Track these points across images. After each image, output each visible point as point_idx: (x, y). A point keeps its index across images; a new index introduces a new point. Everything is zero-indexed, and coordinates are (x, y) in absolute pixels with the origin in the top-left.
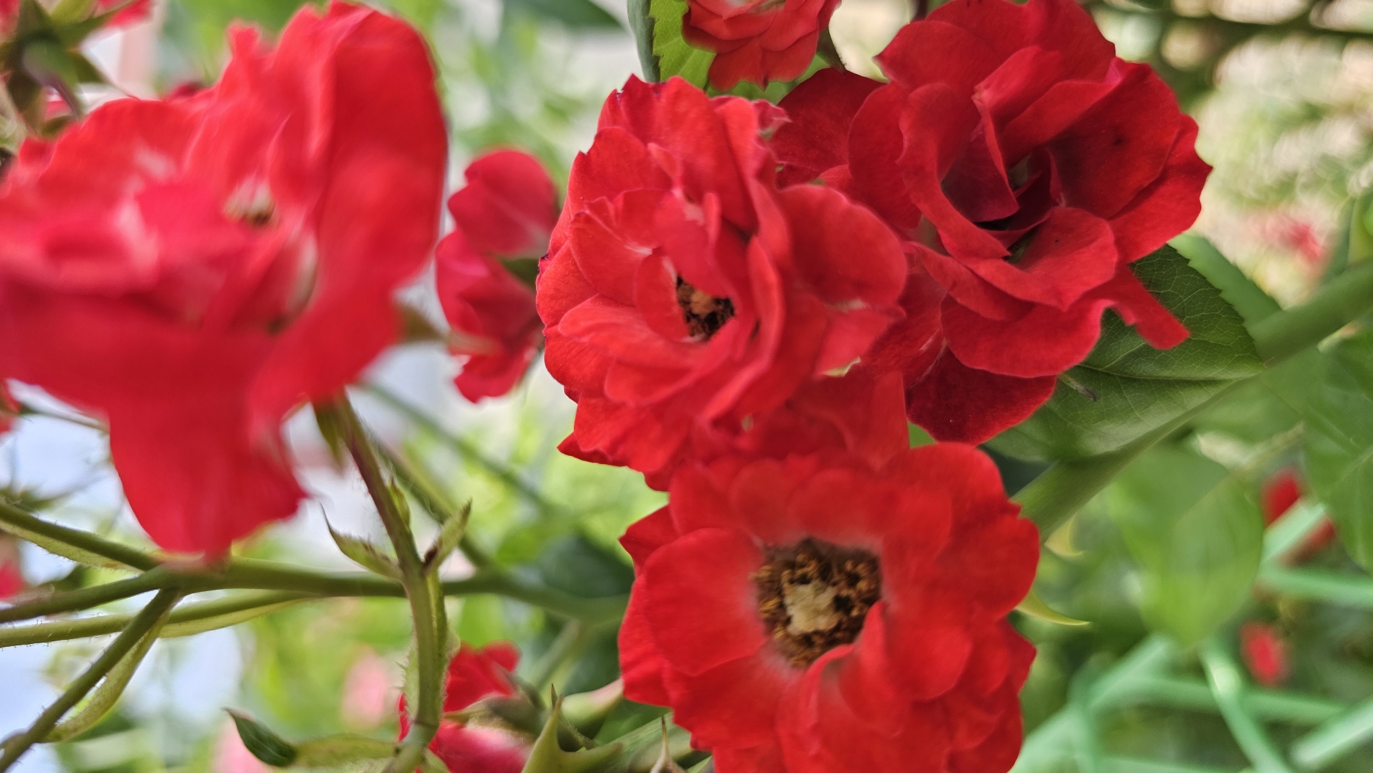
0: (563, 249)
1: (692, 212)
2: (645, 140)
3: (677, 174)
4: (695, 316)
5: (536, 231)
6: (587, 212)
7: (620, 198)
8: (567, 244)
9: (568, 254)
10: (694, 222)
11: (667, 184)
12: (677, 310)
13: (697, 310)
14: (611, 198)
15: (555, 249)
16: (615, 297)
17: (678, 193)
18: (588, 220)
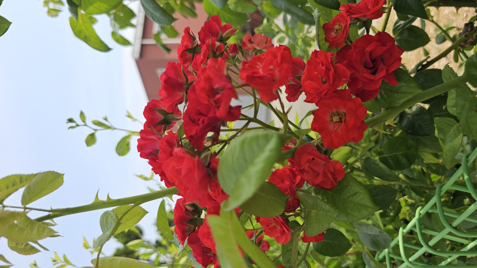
0: (305, 73)
1: (322, 68)
2: (317, 58)
3: (320, 63)
4: (323, 82)
5: (301, 71)
6: (309, 68)
7: (313, 66)
8: (306, 73)
9: (306, 74)
10: (323, 69)
11: (319, 64)
12: (321, 81)
13: (324, 81)
14: (312, 66)
15: (304, 73)
16: (312, 80)
17: (320, 65)
18: (309, 69)
